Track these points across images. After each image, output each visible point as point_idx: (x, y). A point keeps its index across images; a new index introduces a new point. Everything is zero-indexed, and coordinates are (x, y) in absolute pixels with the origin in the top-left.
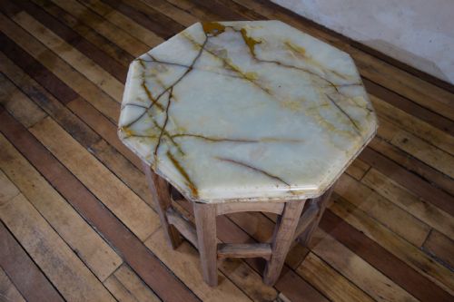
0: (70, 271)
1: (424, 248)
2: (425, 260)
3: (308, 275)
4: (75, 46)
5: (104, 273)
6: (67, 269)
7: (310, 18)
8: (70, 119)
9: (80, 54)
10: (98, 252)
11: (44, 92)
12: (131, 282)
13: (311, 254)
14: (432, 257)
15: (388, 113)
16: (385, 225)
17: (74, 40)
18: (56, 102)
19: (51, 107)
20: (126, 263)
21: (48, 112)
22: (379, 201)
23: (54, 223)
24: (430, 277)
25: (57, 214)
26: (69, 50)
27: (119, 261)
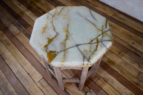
1: (137, 78)
2: (137, 82)
3: (99, 84)
4: (30, 10)
5: (37, 80)
6: (26, 79)
8: (27, 33)
9: (31, 13)
10: (35, 74)
11: (20, 24)
12: (45, 84)
13: (101, 78)
14: (140, 81)
15: (128, 34)
16: (125, 70)
17: (30, 8)
18: (23, 27)
19: (22, 29)
20: (43, 78)
21: (21, 30)
22: (123, 62)
23: (22, 65)
24: (138, 87)
25: (23, 62)
26: (28, 11)
27: (42, 77)
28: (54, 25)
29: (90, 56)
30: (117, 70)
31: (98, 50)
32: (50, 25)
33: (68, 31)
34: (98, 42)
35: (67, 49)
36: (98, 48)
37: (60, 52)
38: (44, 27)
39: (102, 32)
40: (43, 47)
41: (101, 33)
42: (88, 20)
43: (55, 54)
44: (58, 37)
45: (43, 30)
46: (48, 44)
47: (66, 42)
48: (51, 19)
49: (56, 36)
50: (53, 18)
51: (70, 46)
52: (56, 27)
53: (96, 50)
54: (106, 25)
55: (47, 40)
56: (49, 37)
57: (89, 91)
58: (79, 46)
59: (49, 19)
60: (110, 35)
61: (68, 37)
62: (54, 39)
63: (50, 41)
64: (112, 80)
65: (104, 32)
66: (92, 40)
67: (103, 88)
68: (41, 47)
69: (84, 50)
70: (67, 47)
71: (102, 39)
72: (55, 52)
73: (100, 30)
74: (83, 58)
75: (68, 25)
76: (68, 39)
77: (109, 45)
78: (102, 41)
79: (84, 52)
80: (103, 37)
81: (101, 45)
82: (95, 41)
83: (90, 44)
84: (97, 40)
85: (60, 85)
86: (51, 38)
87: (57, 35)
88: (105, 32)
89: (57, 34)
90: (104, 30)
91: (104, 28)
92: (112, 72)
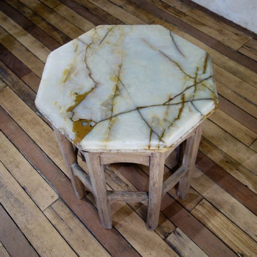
0: (19, 202)
3: (200, 216)
4: (29, 32)
5: (44, 205)
6: (16, 200)
7: (221, 14)
8: (23, 89)
9: (34, 39)
10: (41, 189)
11: (5, 67)
12: (64, 213)
13: (204, 200)
17: (30, 27)
18: (13, 75)
19: (10, 79)
20: (61, 198)
21: (8, 83)
23: (9, 166)
25: (11, 160)
26: (25, 35)
27: (57, 197)
28: (90, 66)
29: (164, 130)
30: (246, 183)
31: (182, 119)
32: (81, 66)
33: (119, 79)
34: (184, 102)
35: (116, 116)
36: (183, 114)
37: (100, 121)
38: (67, 70)
39: (195, 82)
40: (65, 112)
41: (191, 83)
42: (166, 56)
43: (91, 126)
44: (97, 90)
45: (66, 77)
46: (76, 105)
47: (114, 102)
48: (84, 53)
49: (93, 89)
50: (88, 49)
51: (123, 109)
52: (94, 71)
53: (179, 118)
54: (205, 67)
55: (73, 96)
56: (77, 91)
57: (174, 232)
58: (142, 111)
59: (78, 52)
60: (211, 88)
61: (119, 92)
62: (90, 94)
63: (80, 98)
64: (232, 206)
65: (197, 81)
66: (172, 97)
67: (210, 225)
68: (61, 111)
69: (153, 118)
70: (115, 112)
71: (194, 96)
72: (91, 120)
73: (191, 77)
74: (149, 134)
75: (120, 66)
76: (118, 95)
77: (208, 107)
78: (193, 100)
79: (153, 122)
80: (195, 91)
81: (189, 108)
82: (178, 100)
83: (166, 107)
84: (183, 98)
85: (102, 209)
86: (82, 93)
87: (96, 87)
88: (201, 82)
89: (96, 85)
90: (198, 77)
91: (200, 72)
92: (234, 187)
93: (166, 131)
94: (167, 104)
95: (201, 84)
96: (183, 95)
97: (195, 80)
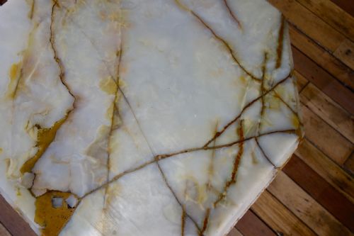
16: (313, 144)
22: (311, 118)
28: (63, 55)
29: (208, 211)
31: (240, 183)
32: (43, 55)
33: (118, 87)
34: (241, 141)
35: (116, 179)
36: (243, 171)
37: (86, 195)
38: (16, 67)
39: (262, 89)
40: (18, 173)
41: (255, 92)
42: (205, 25)
43: (69, 207)
44: (79, 116)
45: (15, 83)
46: (40, 155)
47: (112, 145)
48: (49, 20)
49: (69, 112)
50: (57, 13)
52: (69, 66)
53: (233, 181)
54: (279, 52)
55: (31, 132)
56: (39, 120)
58: (165, 164)
59: (36, 18)
60: (292, 104)
61: (121, 119)
62: (64, 126)
63: (47, 137)
65: (267, 87)
66: (220, 128)
68: (10, 171)
69: (187, 182)
70: (115, 171)
71: (260, 124)
72: (69, 192)
73: (253, 78)
74: (179, 222)
75: (120, 54)
76: (118, 127)
78: (260, 135)
79: (185, 192)
80: (262, 113)
81: (253, 154)
82: (230, 136)
83: (209, 152)
84: (240, 131)
86: (50, 124)
87: (75, 106)
88: (272, 90)
89: (76, 102)
90: (268, 77)
91: (271, 64)
93: (211, 212)
94: (210, 145)
95: (273, 94)
96: (241, 123)
97: (262, 85)
